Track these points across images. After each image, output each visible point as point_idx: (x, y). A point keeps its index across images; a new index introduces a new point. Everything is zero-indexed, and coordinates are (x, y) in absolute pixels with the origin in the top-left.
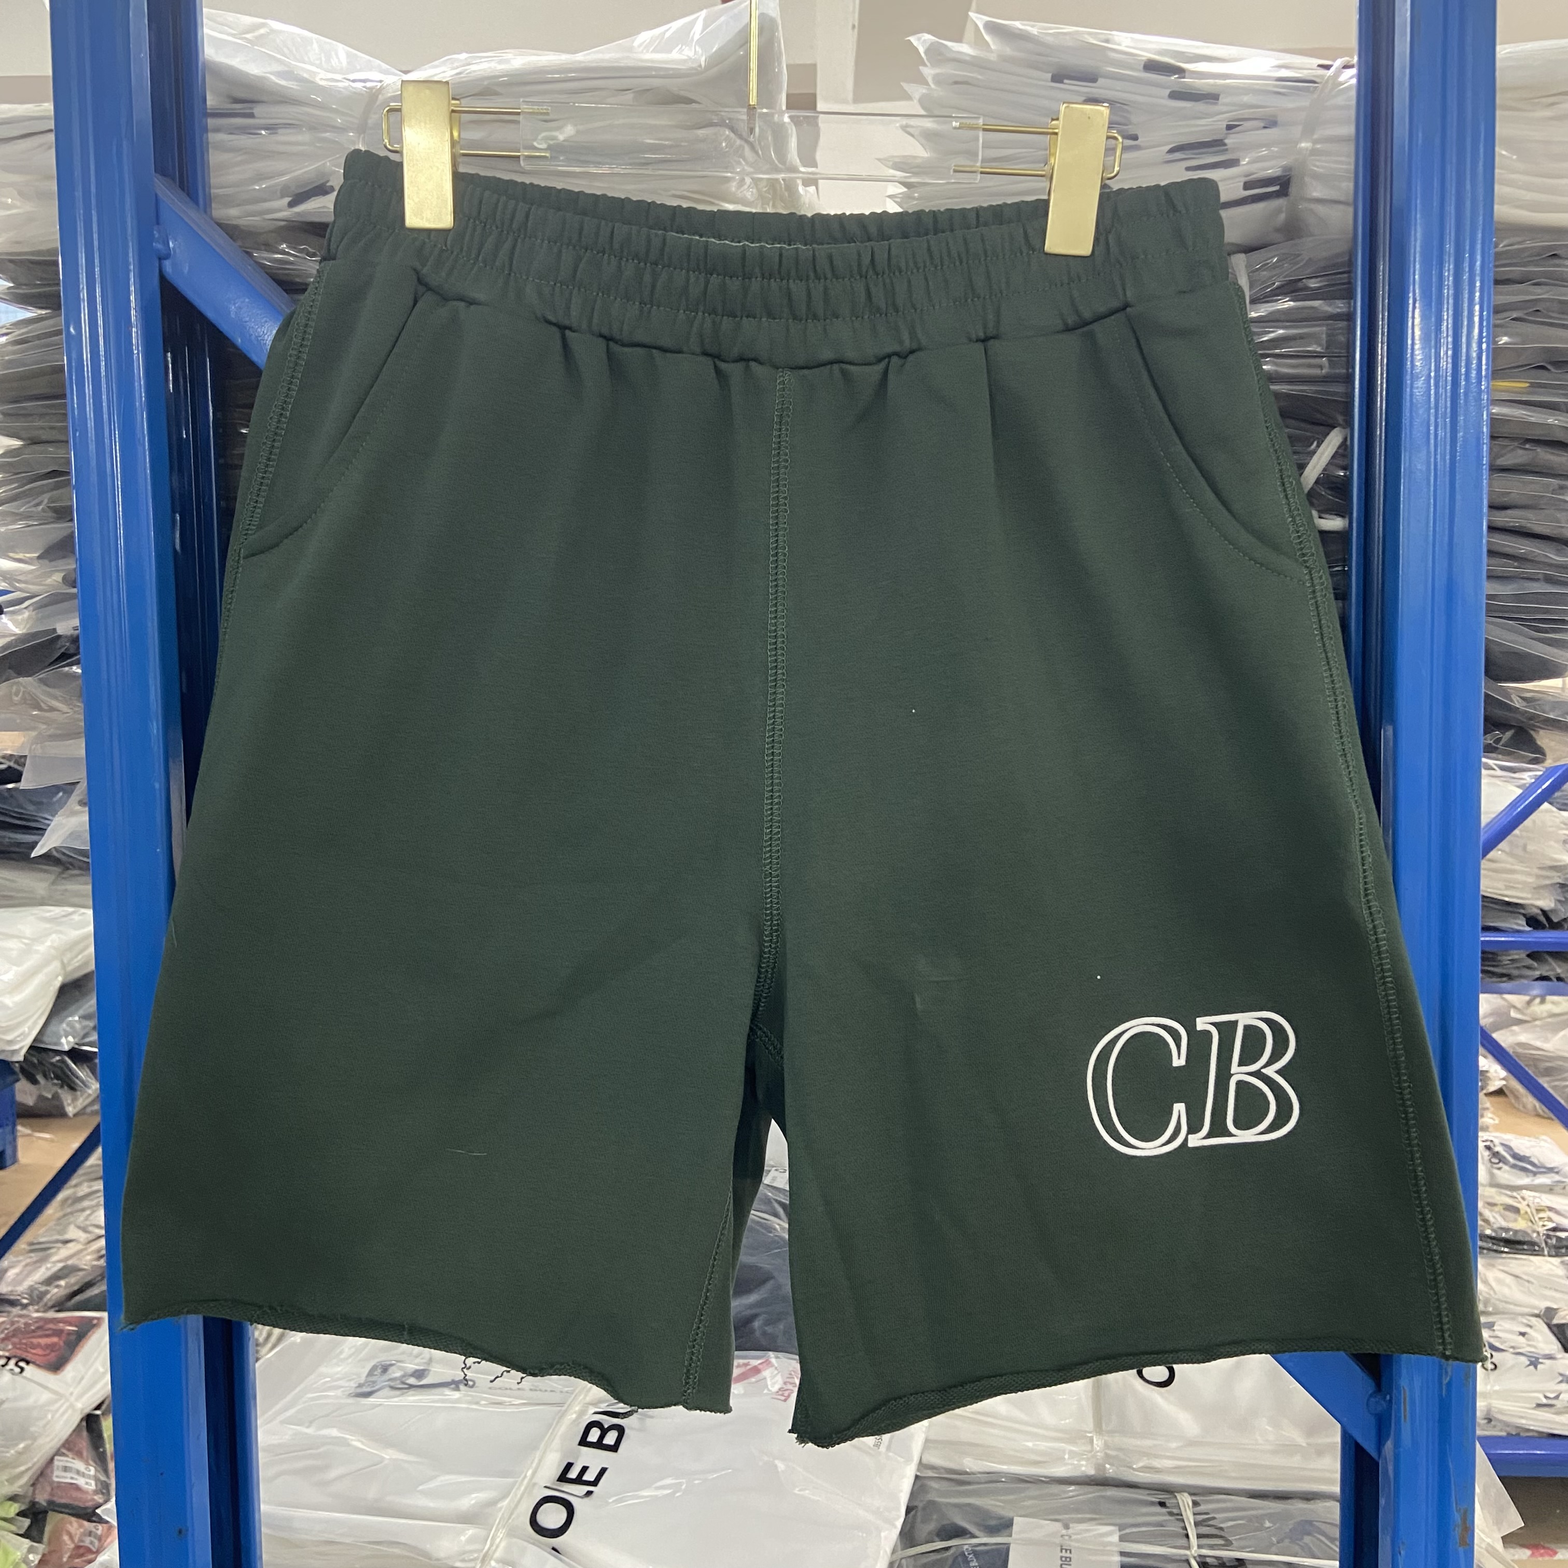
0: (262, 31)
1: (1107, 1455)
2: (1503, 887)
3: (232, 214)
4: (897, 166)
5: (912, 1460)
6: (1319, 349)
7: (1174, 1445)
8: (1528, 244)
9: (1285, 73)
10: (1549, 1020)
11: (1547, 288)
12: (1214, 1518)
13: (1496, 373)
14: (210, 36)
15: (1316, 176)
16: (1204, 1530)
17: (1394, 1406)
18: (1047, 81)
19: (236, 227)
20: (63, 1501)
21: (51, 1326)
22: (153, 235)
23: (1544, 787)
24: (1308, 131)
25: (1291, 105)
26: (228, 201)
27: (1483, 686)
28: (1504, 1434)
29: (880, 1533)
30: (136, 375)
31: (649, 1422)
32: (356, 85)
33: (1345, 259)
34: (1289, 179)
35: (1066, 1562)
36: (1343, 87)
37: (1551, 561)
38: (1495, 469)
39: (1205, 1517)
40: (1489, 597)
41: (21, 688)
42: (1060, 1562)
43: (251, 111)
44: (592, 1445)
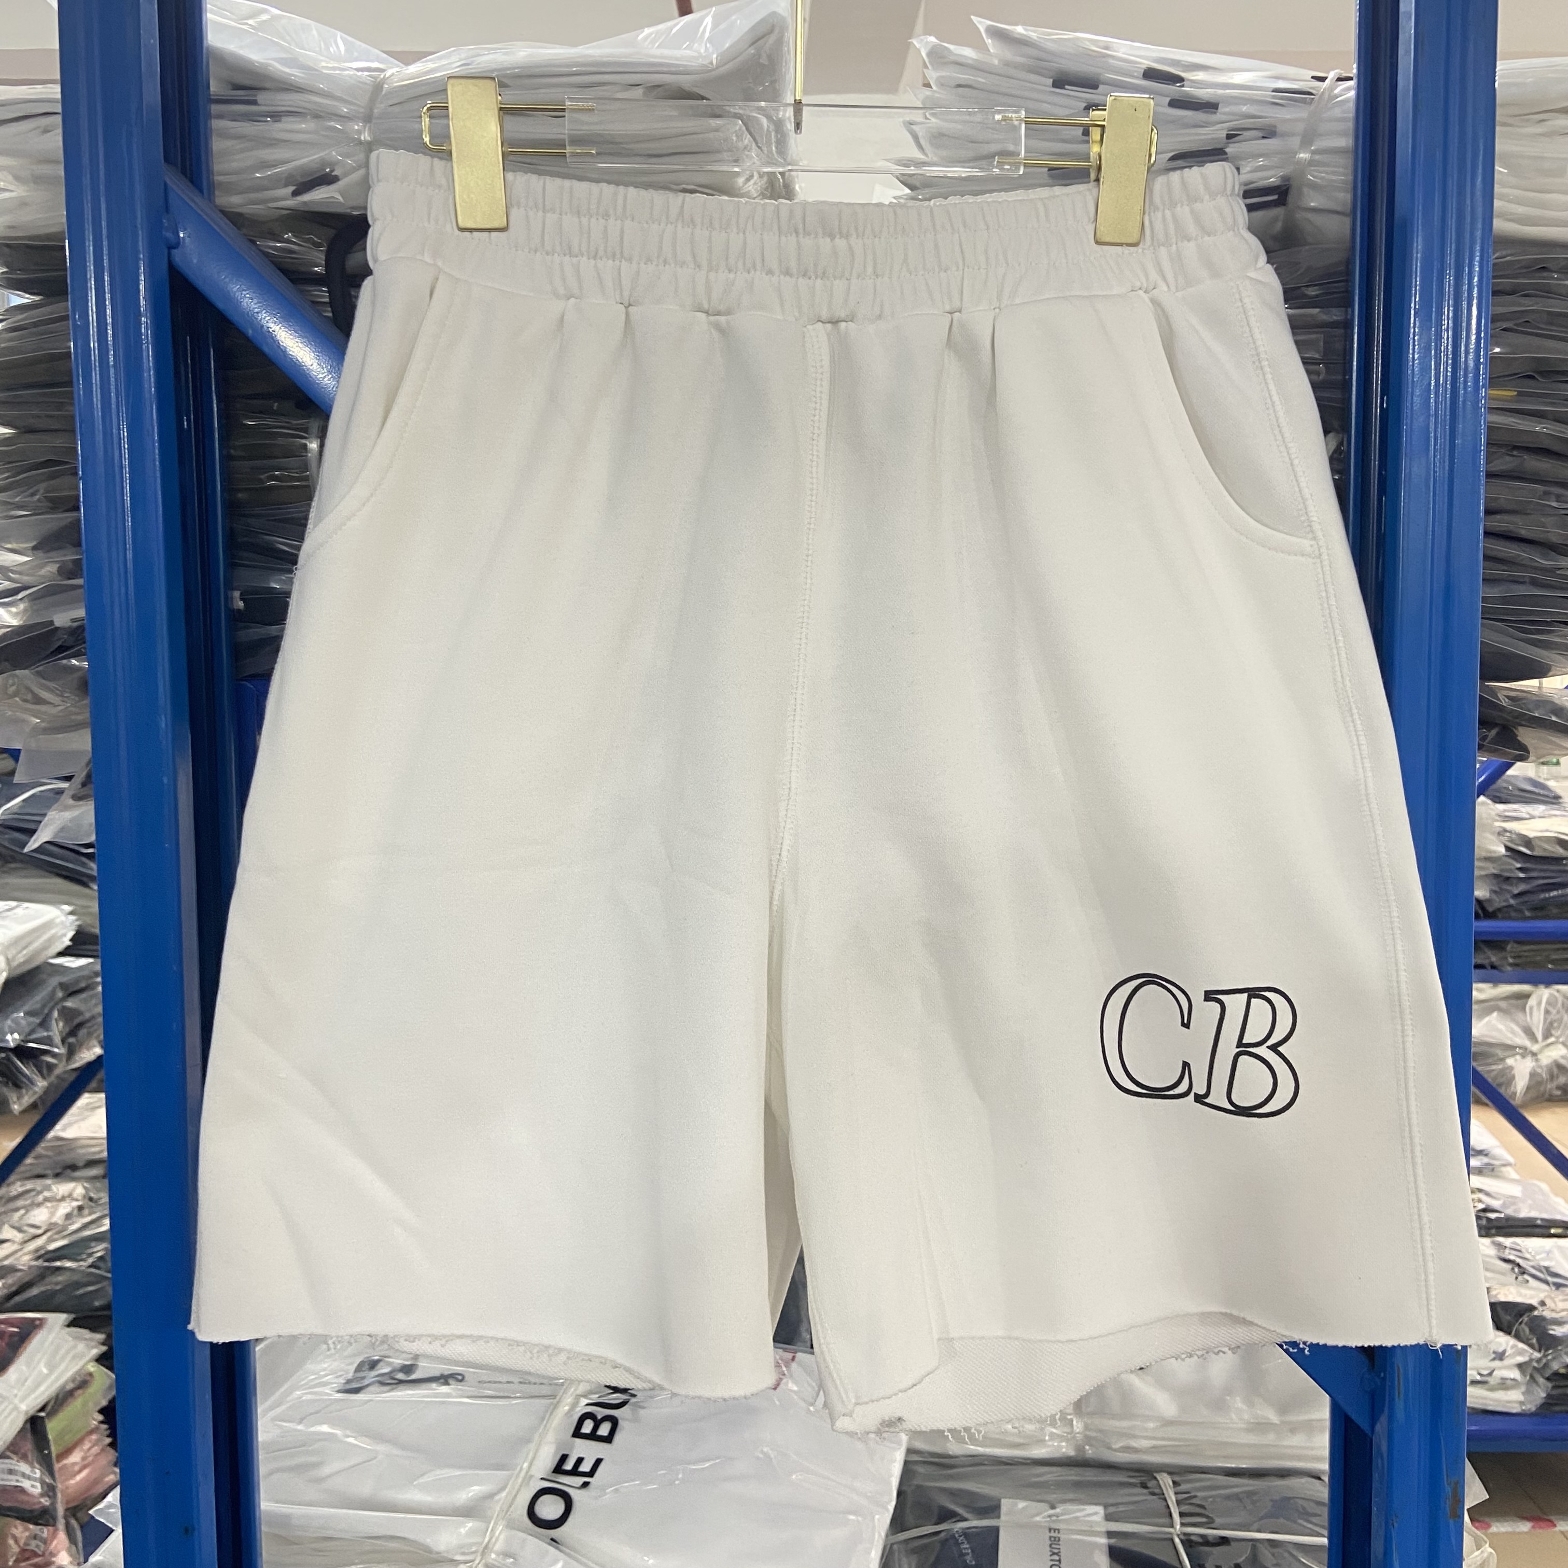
0: (265, 17)
1: (1086, 1437)
3: (234, 201)
5: (900, 1448)
6: (1317, 356)
7: (1151, 1425)
8: (1518, 257)
9: (1282, 84)
11: (1538, 299)
12: (1195, 1497)
13: (1494, 382)
15: (1314, 186)
16: (1185, 1508)
17: (1388, 1383)
18: (1048, 86)
19: (240, 215)
20: (9, 1504)
22: (163, 224)
24: (1307, 140)
25: (1289, 116)
26: (230, 189)
27: (1479, 687)
29: (874, 1517)
30: (145, 365)
31: (642, 1412)
32: (360, 73)
33: (1342, 268)
34: (1288, 189)
35: (1054, 1541)
36: (1339, 99)
37: (1536, 564)
38: (1489, 475)
39: (1186, 1496)
40: (1484, 599)
41: (16, 680)
42: (1049, 1543)
43: (254, 98)
44: (586, 1437)
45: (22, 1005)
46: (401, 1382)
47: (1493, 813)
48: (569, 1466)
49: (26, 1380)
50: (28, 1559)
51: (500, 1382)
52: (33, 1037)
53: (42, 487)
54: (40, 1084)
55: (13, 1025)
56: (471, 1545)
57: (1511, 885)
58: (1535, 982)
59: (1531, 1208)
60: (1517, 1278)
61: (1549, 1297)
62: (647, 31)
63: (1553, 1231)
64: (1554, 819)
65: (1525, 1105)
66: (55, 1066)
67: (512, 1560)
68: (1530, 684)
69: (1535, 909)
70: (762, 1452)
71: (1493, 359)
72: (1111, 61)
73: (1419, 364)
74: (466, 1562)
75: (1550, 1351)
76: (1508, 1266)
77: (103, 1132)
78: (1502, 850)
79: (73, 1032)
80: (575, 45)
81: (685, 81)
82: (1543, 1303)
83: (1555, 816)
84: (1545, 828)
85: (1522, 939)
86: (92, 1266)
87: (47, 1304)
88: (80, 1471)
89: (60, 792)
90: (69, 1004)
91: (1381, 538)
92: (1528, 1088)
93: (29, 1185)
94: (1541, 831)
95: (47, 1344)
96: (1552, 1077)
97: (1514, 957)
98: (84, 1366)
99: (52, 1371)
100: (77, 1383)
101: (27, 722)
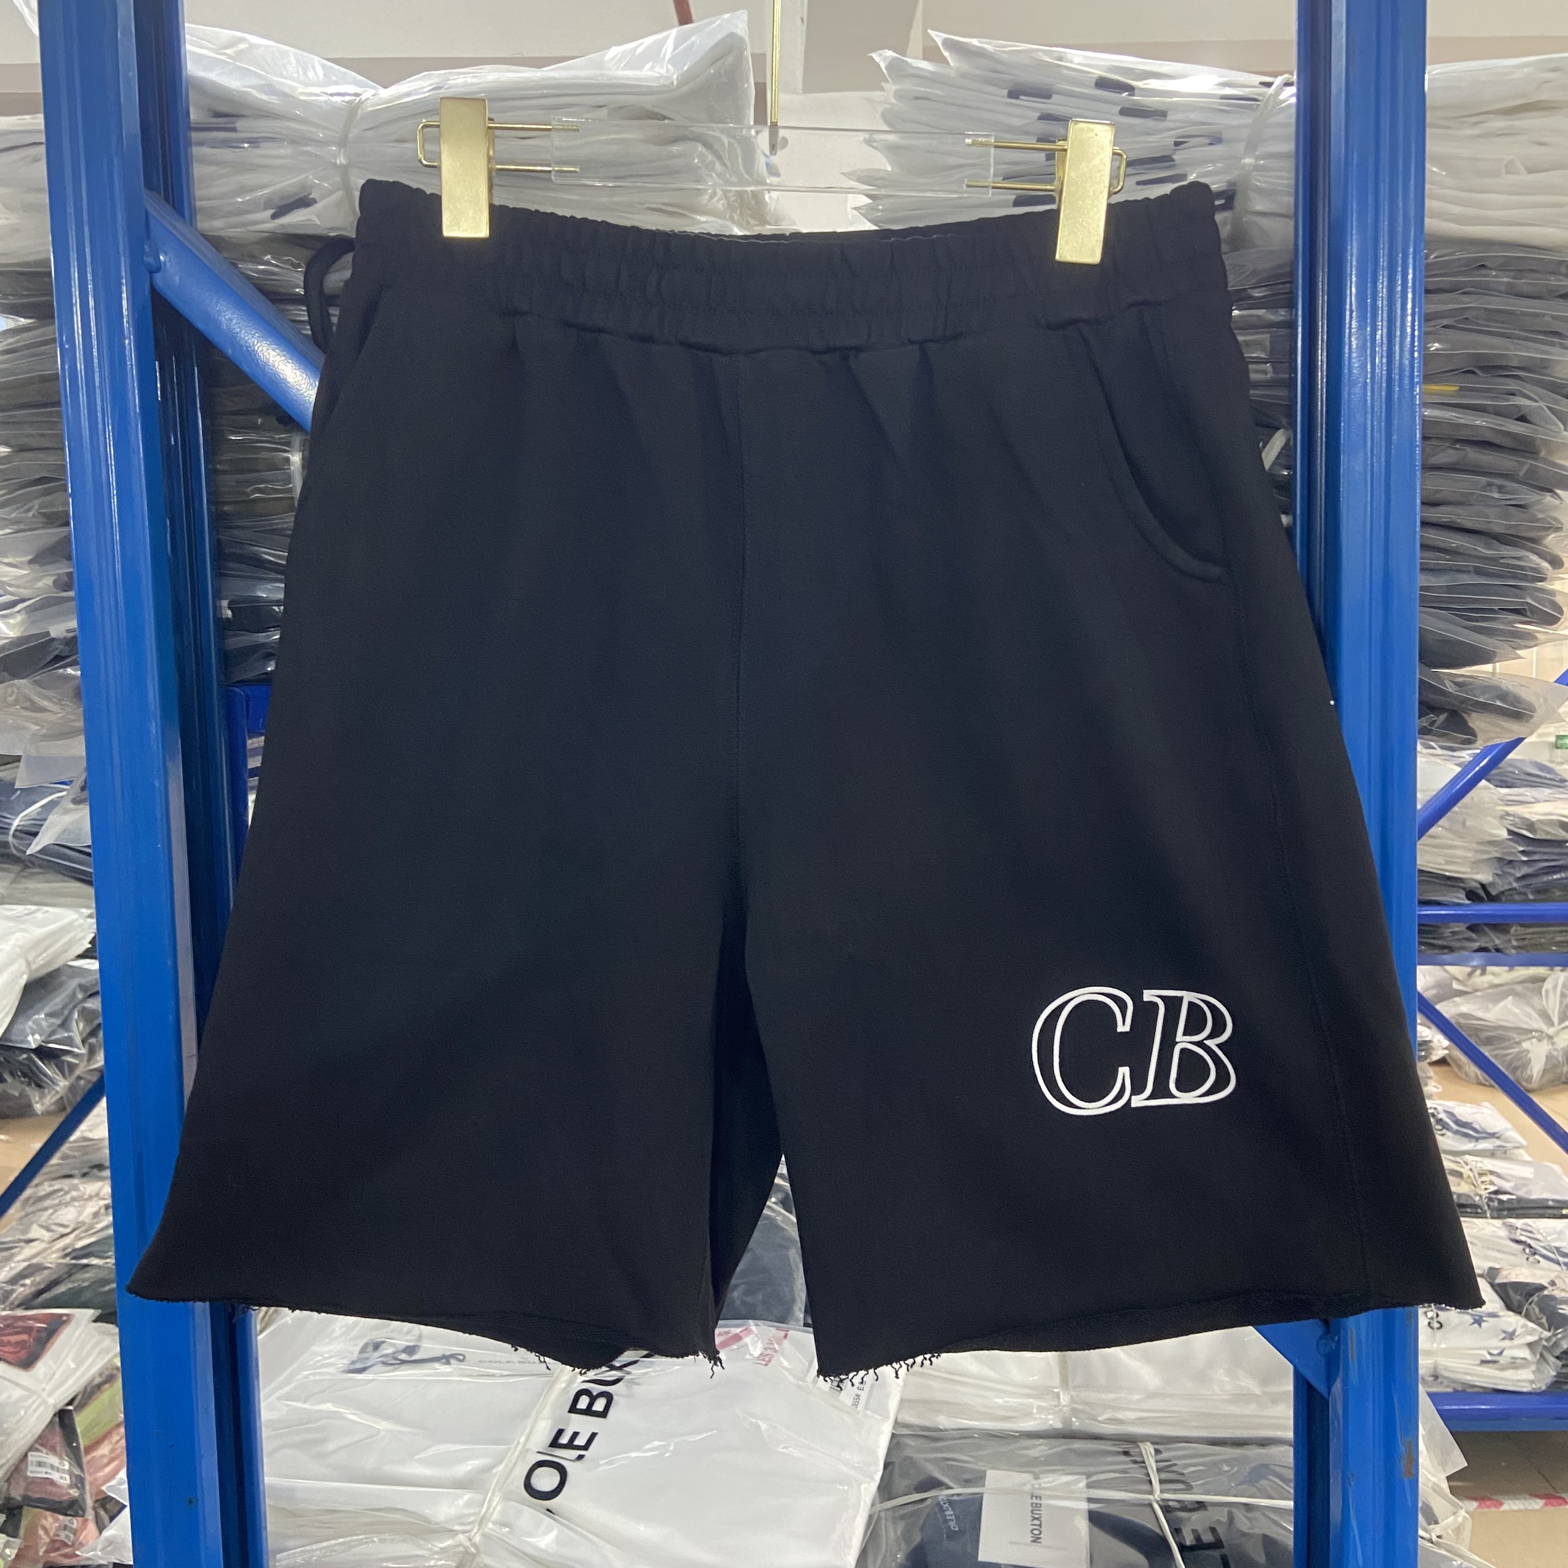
0: (242, 46)
1: (1073, 1409)
2: (1443, 862)
3: (216, 226)
4: (861, 180)
5: (888, 1418)
6: (1263, 355)
7: (1137, 1397)
8: (1458, 255)
9: (1228, 91)
10: (1490, 991)
11: (1475, 297)
12: (1175, 1465)
13: (1428, 378)
14: (193, 53)
15: (1261, 191)
16: (1164, 1476)
17: (1342, 1347)
18: (1003, 97)
19: (221, 239)
20: (38, 1496)
21: (20, 1323)
22: (144, 249)
23: (1481, 765)
24: (1251, 147)
25: (1235, 122)
26: (212, 214)
27: (1418, 673)
28: (1450, 1390)
29: (859, 1488)
31: (636, 1389)
32: (335, 99)
33: (1287, 269)
34: (1234, 193)
35: (1036, 1507)
36: (1283, 104)
37: (1479, 554)
38: (1426, 468)
39: (1167, 1463)
40: (1423, 588)
41: (15, 690)
42: (1031, 1509)
43: (232, 126)
44: (582, 1412)
45: (44, 1006)
46: (404, 1362)
47: (1495, 797)
48: (564, 1440)
49: (54, 1374)
50: (58, 1549)
51: (500, 1362)
52: (53, 1038)
53: (36, 503)
54: (61, 1084)
55: (34, 1027)
56: (471, 1515)
57: (1514, 868)
58: (1551, 965)
59: (1542, 1189)
60: (1527, 1259)
61: (1559, 1277)
62: (615, 50)
63: (1564, 1212)
64: (1559, 802)
65: (1536, 1091)
66: (76, 1065)
67: (507, 1529)
69: (1537, 891)
71: (1430, 356)
72: (1064, 71)
74: (464, 1532)
75: (1560, 1330)
76: (1520, 1247)
78: (1504, 834)
79: (93, 1034)
80: (540, 67)
81: (647, 102)
82: (1553, 1283)
83: (1560, 799)
84: (1547, 811)
85: (1525, 921)
87: (74, 1300)
88: (108, 1463)
90: (86, 1006)
92: (1544, 1071)
93: (57, 1185)
94: (1545, 814)
95: (74, 1339)
97: (1517, 940)
98: (110, 1361)
99: (79, 1365)
100: (104, 1377)
101: (25, 728)
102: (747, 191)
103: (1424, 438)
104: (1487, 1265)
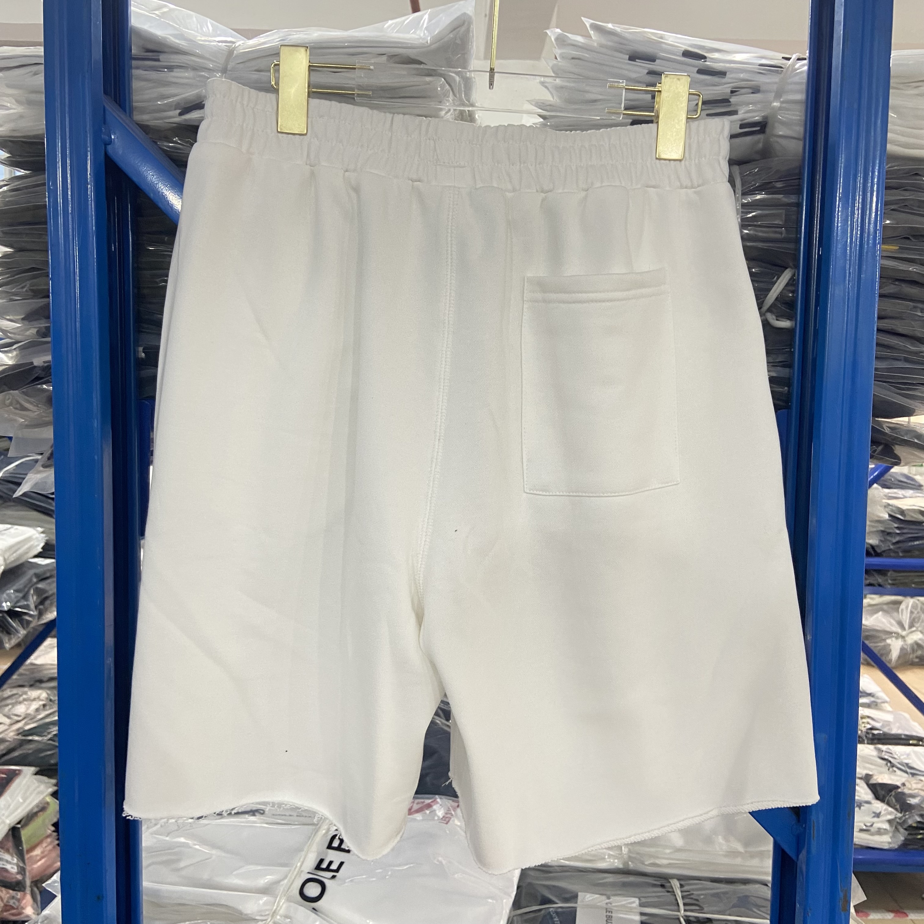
0: (165, 10)
1: (630, 857)
3: (145, 118)
4: (537, 106)
6: (781, 223)
7: (668, 851)
9: (764, 62)
10: (869, 608)
11: (912, 192)
12: (693, 894)
13: (885, 240)
15: (783, 123)
16: (687, 901)
17: (807, 831)
18: (626, 60)
19: (147, 126)
22: (102, 131)
24: (778, 95)
25: (767, 80)
26: (143, 111)
29: (502, 901)
30: (90, 213)
32: (220, 44)
33: (797, 171)
34: (766, 123)
35: (609, 918)
36: (798, 71)
37: (908, 349)
38: (881, 296)
39: (688, 893)
40: (876, 369)
41: (11, 397)
42: (606, 919)
43: (158, 57)
44: (334, 849)
45: (12, 586)
47: (882, 494)
48: (324, 866)
49: (10, 805)
50: (8, 910)
51: (285, 815)
52: (19, 604)
53: (28, 283)
54: (21, 632)
55: (7, 597)
56: (266, 910)
57: (892, 537)
58: (905, 595)
59: (899, 728)
60: (889, 769)
61: (908, 781)
62: (390, 22)
63: (911, 742)
64: (919, 498)
65: (896, 667)
66: (31, 622)
67: (289, 920)
68: (903, 420)
69: (905, 551)
70: (438, 861)
71: (885, 227)
72: (664, 46)
73: (841, 229)
74: (262, 921)
75: (907, 813)
76: (884, 762)
77: (56, 662)
78: (886, 516)
79: (42, 602)
80: (346, 30)
81: (411, 53)
82: (904, 785)
83: (919, 497)
84: (912, 504)
85: (898, 569)
86: (50, 739)
87: (23, 761)
88: (40, 860)
89: (36, 461)
90: (40, 586)
91: (816, 332)
92: (899, 657)
93: (15, 691)
94: (910, 506)
95: (23, 785)
96: (913, 651)
97: (891, 580)
98: (44, 798)
99: (25, 800)
100: (40, 808)
101: (15, 420)
102: (465, 111)
103: (881, 277)
104: (865, 772)
